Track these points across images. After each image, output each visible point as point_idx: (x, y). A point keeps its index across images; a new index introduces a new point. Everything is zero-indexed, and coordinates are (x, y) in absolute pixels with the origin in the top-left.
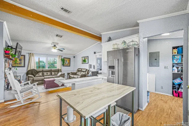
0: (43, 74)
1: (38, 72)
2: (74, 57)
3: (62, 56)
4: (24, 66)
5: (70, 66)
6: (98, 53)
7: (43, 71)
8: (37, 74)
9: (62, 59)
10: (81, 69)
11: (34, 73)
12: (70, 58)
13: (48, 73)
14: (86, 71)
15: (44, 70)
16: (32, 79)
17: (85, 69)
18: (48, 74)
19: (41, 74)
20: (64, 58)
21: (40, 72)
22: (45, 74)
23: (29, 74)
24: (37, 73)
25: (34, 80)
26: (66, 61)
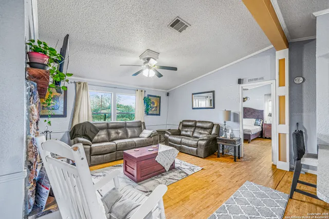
0: (109, 134)
1: (97, 130)
2: (168, 94)
3: (145, 91)
4: (64, 115)
5: (159, 115)
6: (250, 80)
7: (108, 128)
8: (95, 135)
9: (145, 98)
10: (192, 121)
11: (88, 133)
12: (160, 97)
13: (119, 131)
14: (212, 128)
15: (111, 125)
16: (89, 150)
17: (210, 122)
18: (120, 135)
19: (103, 134)
20: (149, 96)
21: (102, 129)
22: (113, 133)
23: (78, 136)
24: (95, 132)
25: (93, 151)
26: (153, 103)
